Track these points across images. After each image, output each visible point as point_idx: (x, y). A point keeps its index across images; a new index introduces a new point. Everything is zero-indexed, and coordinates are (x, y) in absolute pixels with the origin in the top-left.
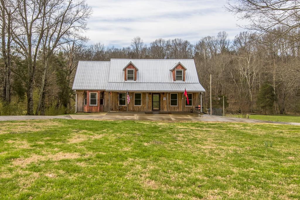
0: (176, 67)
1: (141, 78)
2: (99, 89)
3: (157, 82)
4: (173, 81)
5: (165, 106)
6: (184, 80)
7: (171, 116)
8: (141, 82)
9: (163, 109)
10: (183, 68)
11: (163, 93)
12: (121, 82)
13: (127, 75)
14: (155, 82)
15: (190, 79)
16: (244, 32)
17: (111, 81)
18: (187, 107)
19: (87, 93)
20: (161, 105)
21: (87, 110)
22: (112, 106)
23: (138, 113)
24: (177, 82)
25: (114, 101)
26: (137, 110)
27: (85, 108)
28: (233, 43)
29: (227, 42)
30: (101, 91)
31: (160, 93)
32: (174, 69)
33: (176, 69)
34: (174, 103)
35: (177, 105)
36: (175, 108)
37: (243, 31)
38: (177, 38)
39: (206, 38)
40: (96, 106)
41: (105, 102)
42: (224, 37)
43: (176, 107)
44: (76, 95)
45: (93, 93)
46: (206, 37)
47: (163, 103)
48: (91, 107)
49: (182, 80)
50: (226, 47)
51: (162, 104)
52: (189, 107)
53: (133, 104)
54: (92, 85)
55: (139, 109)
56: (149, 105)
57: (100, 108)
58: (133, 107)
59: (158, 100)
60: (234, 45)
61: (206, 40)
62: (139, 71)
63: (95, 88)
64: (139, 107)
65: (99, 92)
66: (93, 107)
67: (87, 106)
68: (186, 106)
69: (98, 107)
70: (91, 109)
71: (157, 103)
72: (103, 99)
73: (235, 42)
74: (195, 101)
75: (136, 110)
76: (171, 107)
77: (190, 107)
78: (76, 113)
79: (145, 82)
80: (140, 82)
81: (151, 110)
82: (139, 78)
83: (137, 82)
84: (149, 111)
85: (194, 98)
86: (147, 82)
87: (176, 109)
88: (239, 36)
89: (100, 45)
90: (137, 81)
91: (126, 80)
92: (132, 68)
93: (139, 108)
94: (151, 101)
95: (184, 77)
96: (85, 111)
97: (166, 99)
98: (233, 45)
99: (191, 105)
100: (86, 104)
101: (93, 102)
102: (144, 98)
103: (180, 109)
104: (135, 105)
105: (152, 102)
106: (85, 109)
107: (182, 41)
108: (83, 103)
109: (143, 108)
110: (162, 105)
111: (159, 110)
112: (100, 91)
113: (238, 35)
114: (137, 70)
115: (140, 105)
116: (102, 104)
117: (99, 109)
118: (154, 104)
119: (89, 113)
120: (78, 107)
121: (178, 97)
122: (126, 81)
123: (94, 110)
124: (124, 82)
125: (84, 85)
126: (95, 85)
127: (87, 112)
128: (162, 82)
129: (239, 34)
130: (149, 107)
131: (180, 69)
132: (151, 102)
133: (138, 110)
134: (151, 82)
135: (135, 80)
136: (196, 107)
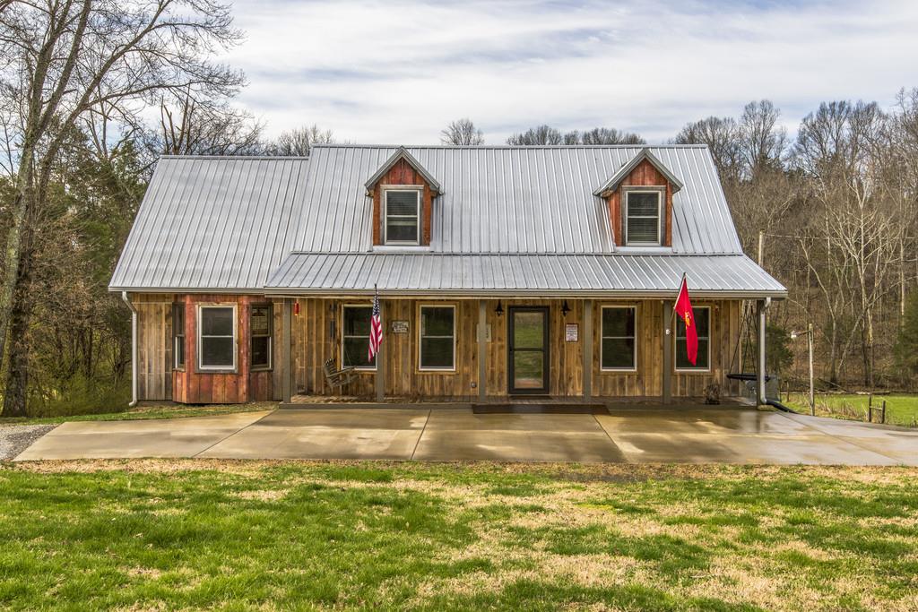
0: (630, 175)
1: (456, 234)
2: (242, 285)
3: (532, 250)
4: (611, 247)
5: (576, 371)
6: (666, 242)
7: (611, 429)
8: (456, 250)
9: (563, 387)
10: (662, 178)
11: (566, 306)
12: (353, 249)
13: (385, 216)
14: (522, 250)
15: (694, 234)
16: (834, 104)
17: (307, 249)
18: (683, 375)
19: (187, 309)
20: (556, 367)
21: (184, 393)
22: (309, 372)
23: (436, 407)
24: (631, 248)
25: (319, 345)
26: (432, 389)
27: (179, 381)
28: (795, 141)
29: (778, 139)
30: (257, 297)
31: (548, 307)
32: (617, 188)
33: (626, 185)
34: (618, 353)
35: (632, 366)
36: (622, 381)
37: (832, 101)
38: (600, 128)
39: (702, 125)
40: (231, 373)
41: (279, 351)
42: (764, 120)
43: (630, 375)
44: (134, 315)
45: (216, 306)
46: (704, 120)
47: (562, 359)
48: (205, 379)
49: (656, 240)
50: (772, 155)
51: (558, 360)
52: (692, 375)
53: (413, 363)
54: (209, 268)
55: (442, 388)
56: (496, 369)
57: (249, 382)
58: (414, 378)
59: (538, 340)
60: (800, 150)
61: (705, 130)
62: (447, 201)
63: (223, 284)
64: (441, 376)
65: (245, 302)
66: (216, 379)
67: (185, 375)
68: (678, 370)
69: (239, 375)
70: (204, 387)
71: (534, 354)
72: (265, 339)
73: (803, 141)
74: (723, 342)
75: (429, 393)
76: (606, 375)
77: (699, 376)
78: (136, 405)
79: (475, 250)
80: (447, 249)
81: (503, 393)
82: (447, 233)
83: (432, 254)
84: (496, 398)
85: (718, 327)
86: (485, 249)
87: (631, 386)
88: (815, 118)
89: (318, 135)
90: (435, 246)
91: (377, 240)
92: (410, 178)
93: (442, 382)
94: (505, 343)
95: (667, 229)
96: (178, 396)
97: (580, 336)
98: (794, 148)
99: (706, 366)
100: (182, 361)
101: (217, 350)
102: (471, 330)
103: (651, 384)
104: (424, 364)
105: (511, 350)
106: (178, 386)
107: (617, 135)
108: (169, 360)
109: (465, 384)
110: (558, 367)
111: (546, 388)
112: (250, 296)
113: (811, 115)
114: (434, 194)
115: (450, 364)
116: (265, 361)
117: (243, 388)
118: (521, 358)
119: (194, 405)
120: (143, 377)
121: (639, 324)
122: (377, 249)
123: (220, 392)
124: (370, 253)
125: (172, 266)
126: (228, 267)
127: (187, 405)
128: (560, 251)
129: (816, 109)
130: (492, 378)
131: (649, 186)
132: (505, 352)
133: (437, 391)
134: (504, 250)
135: (426, 241)
136: (729, 377)
